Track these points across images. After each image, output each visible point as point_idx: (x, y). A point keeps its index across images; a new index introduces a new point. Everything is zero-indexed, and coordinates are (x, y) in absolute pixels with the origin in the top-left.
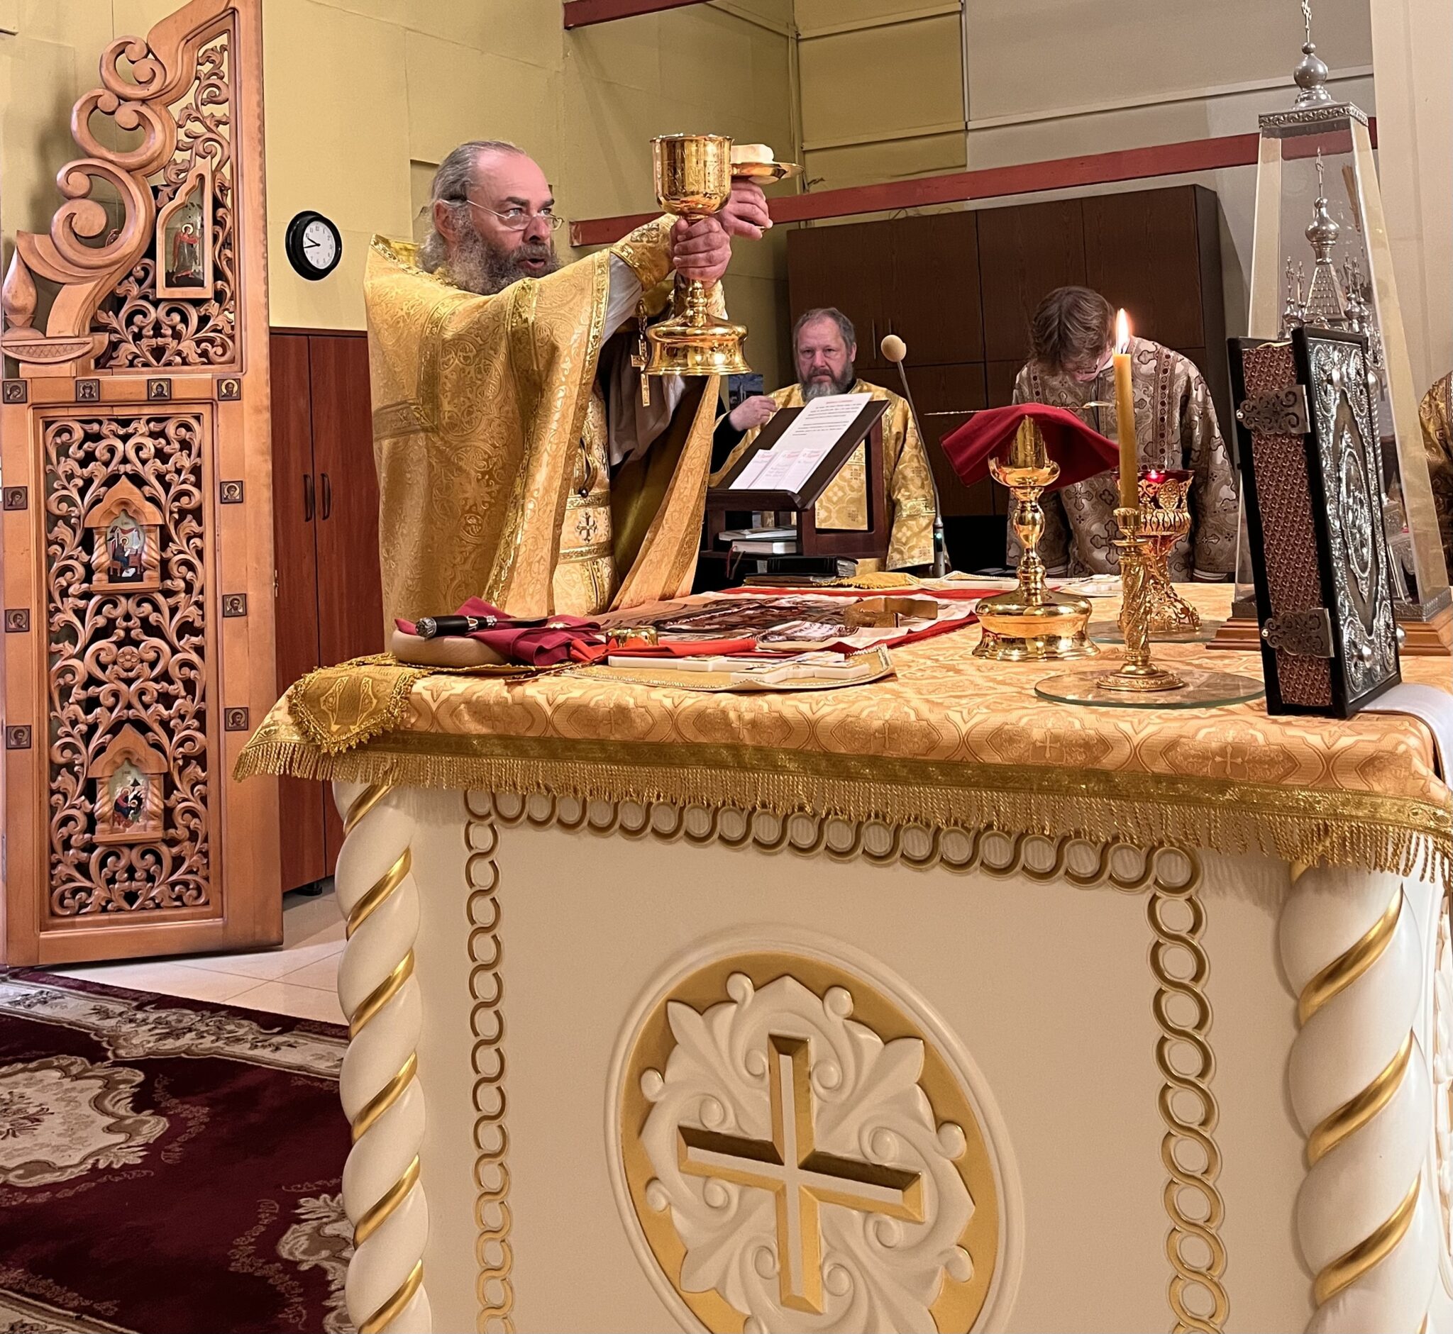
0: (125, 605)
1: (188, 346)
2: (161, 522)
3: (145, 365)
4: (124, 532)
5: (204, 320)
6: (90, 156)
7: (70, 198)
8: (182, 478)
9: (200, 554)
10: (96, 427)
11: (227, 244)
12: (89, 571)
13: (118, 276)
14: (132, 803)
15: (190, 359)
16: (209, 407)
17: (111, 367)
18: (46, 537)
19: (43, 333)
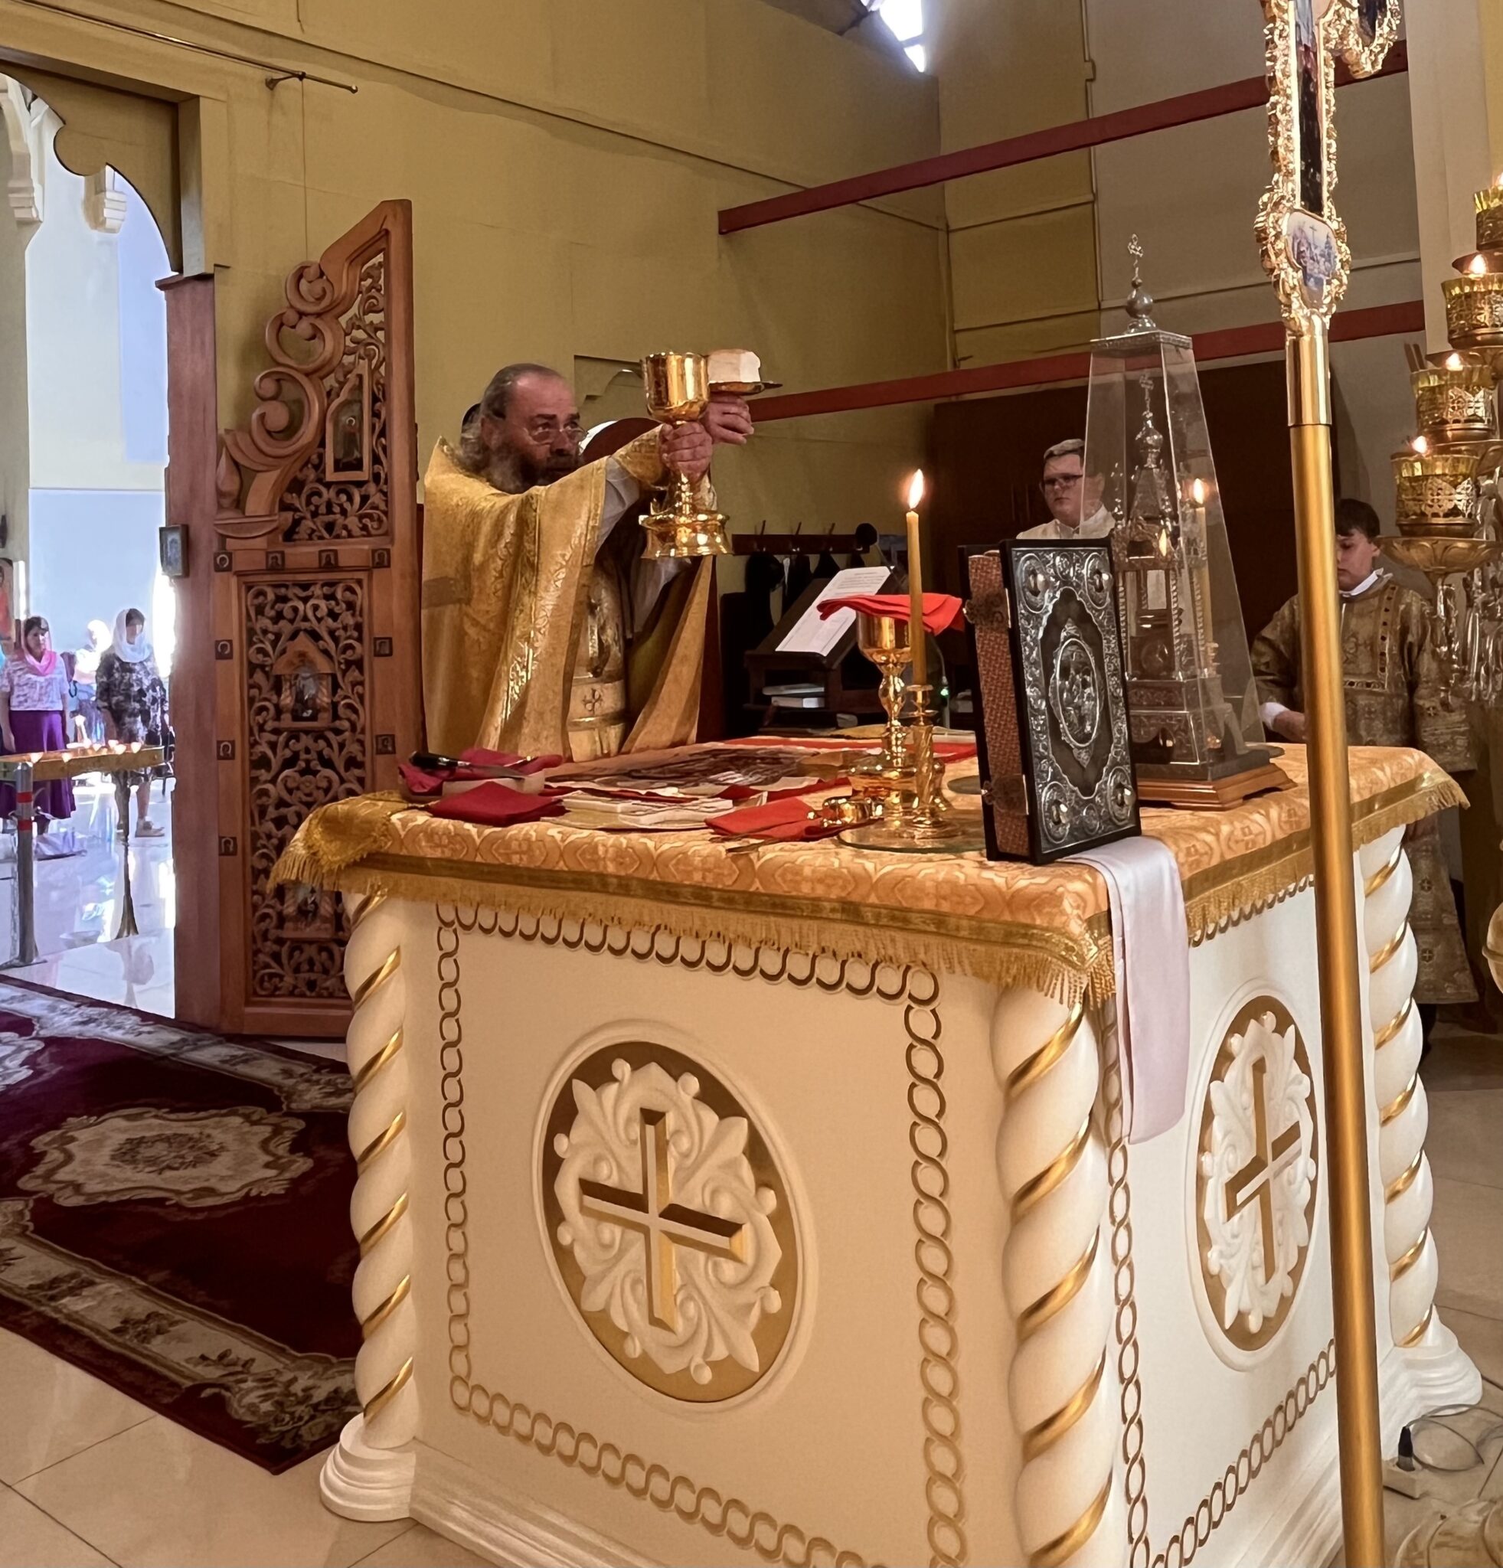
0: (306, 740)
1: (352, 522)
2: (329, 671)
3: (321, 538)
4: (305, 679)
5: (365, 499)
6: (279, 364)
7: (263, 399)
8: (349, 633)
9: (361, 697)
10: (283, 591)
11: (383, 433)
12: (279, 711)
13: (298, 465)
14: (311, 907)
15: (354, 533)
16: (366, 573)
17: (295, 541)
18: (248, 682)
19: (244, 513)
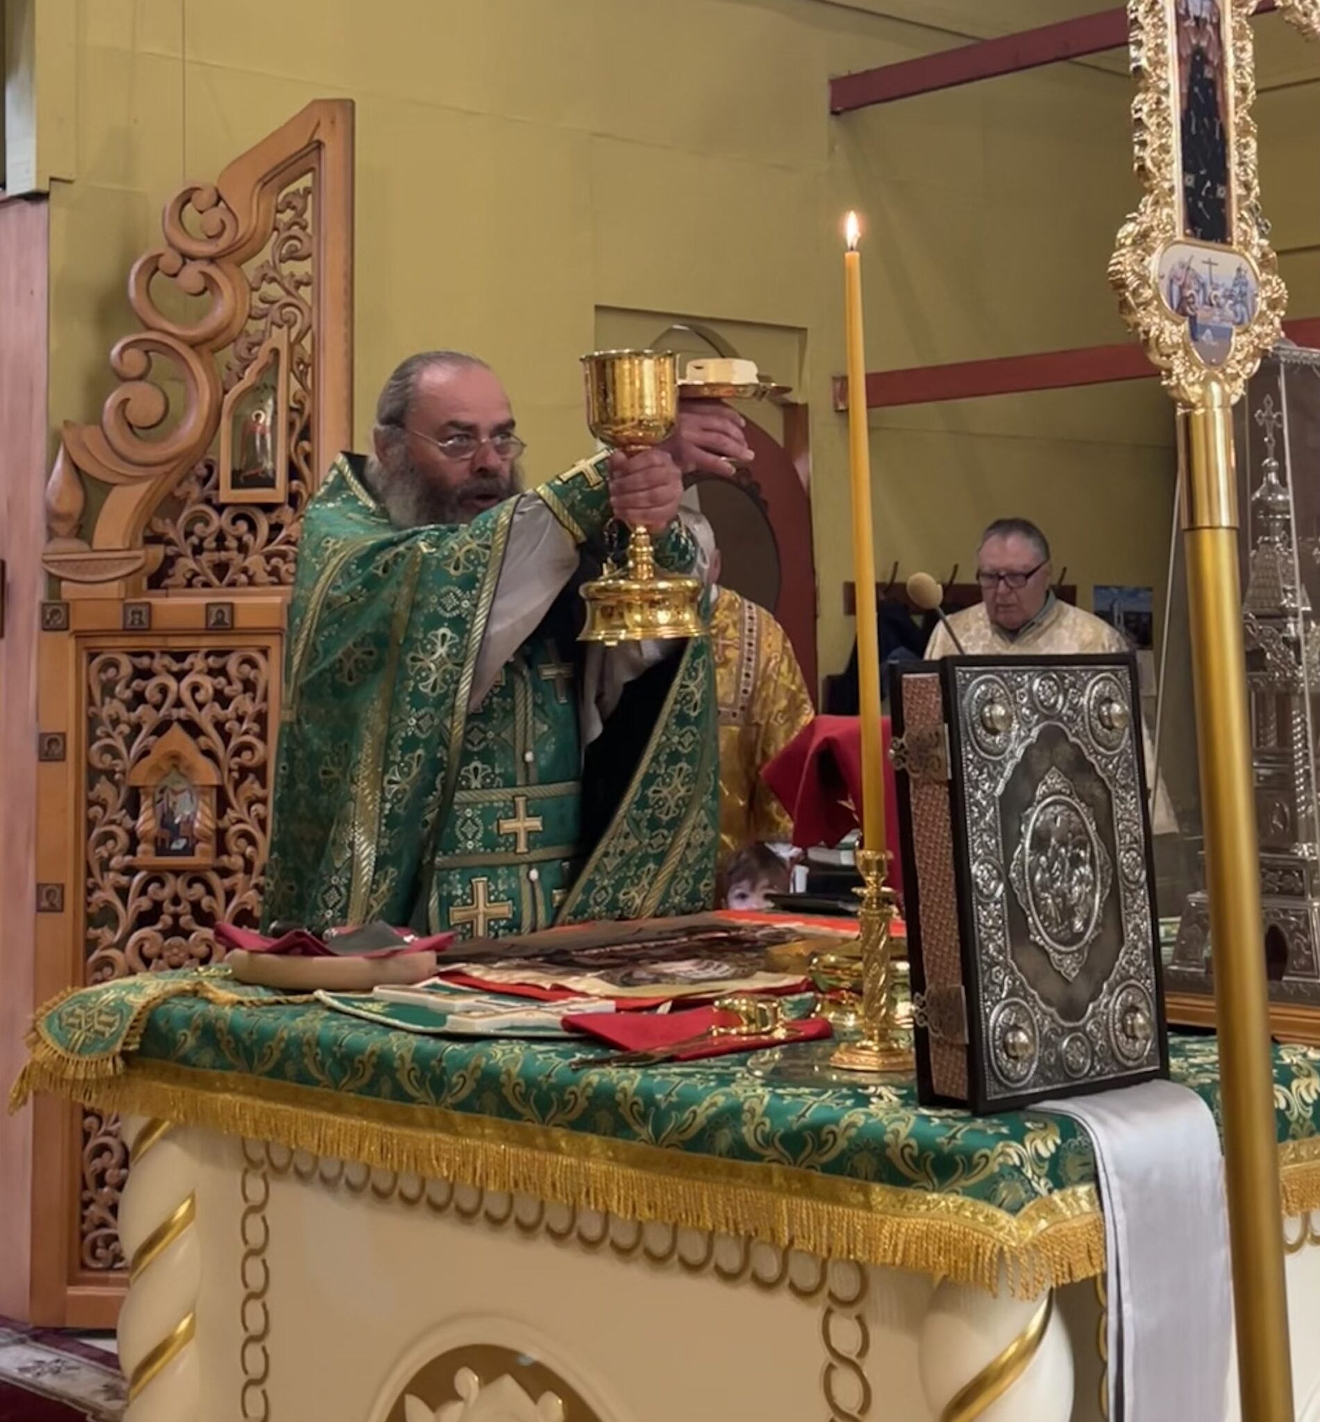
0: (175, 885)
1: (255, 562)
2: (215, 782)
3: (206, 585)
4: (175, 793)
5: (276, 528)
6: (149, 328)
7: (124, 379)
8: (245, 727)
9: (262, 823)
10: (145, 662)
11: (306, 434)
12: (134, 840)
13: (175, 476)
15: (257, 580)
16: (275, 640)
17: (166, 588)
18: (87, 795)
19: (90, 543)
